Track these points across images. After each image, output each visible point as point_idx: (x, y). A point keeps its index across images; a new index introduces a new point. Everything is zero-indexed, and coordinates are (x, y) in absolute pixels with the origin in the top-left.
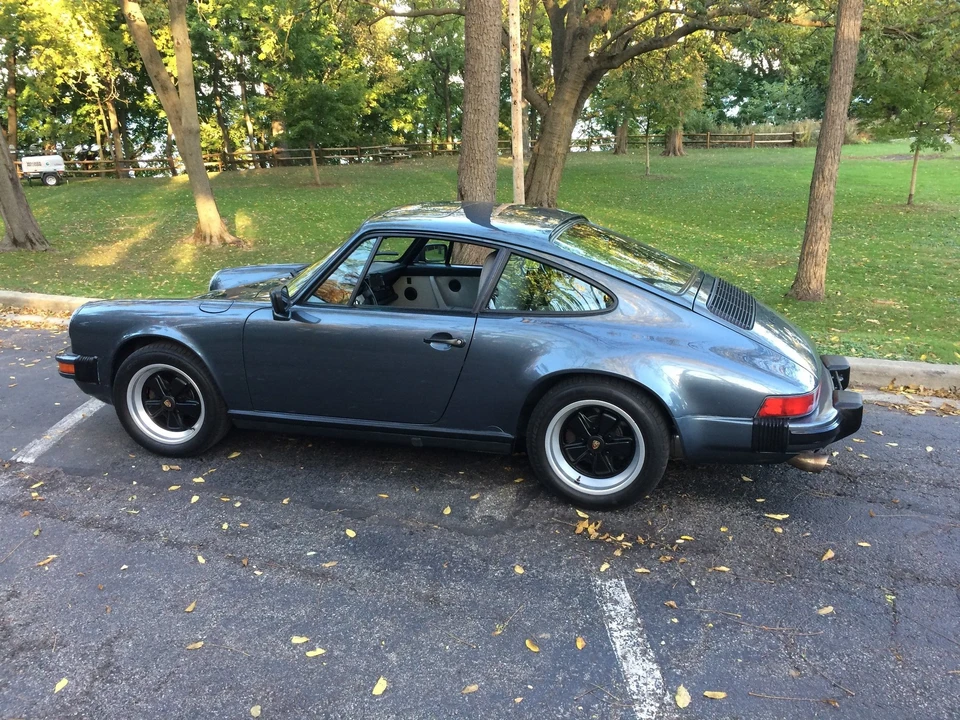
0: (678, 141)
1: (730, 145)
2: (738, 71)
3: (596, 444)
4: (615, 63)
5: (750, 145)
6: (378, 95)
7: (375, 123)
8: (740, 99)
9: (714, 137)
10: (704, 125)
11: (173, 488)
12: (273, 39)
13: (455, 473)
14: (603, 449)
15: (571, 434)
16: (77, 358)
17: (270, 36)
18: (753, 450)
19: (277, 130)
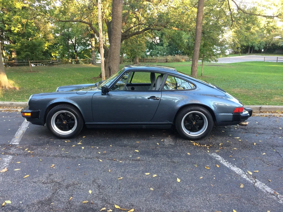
0: (138, 61)
1: (150, 62)
2: (148, 42)
3: (194, 123)
4: (127, 37)
5: (155, 62)
6: (48, 45)
7: (47, 54)
8: (150, 50)
9: (146, 60)
10: (143, 57)
11: (73, 146)
12: (20, 26)
13: (152, 136)
14: (196, 124)
15: (186, 121)
16: (32, 111)
17: (19, 25)
18: (232, 121)
19: (14, 55)
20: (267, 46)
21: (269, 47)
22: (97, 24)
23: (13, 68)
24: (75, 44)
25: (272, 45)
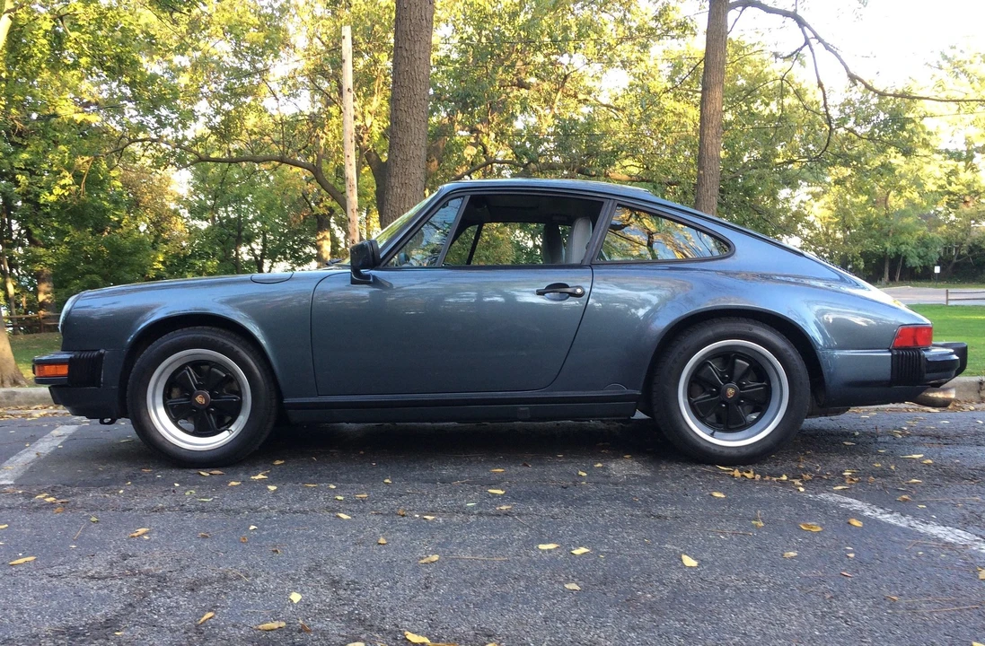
3: (731, 392)
6: (164, 256)
11: (233, 483)
12: (68, 180)
13: (554, 456)
14: (738, 397)
15: (697, 388)
16: (73, 356)
17: (64, 177)
18: (890, 383)
19: (46, 293)
20: (953, 256)
21: (959, 257)
22: (340, 171)
23: (38, 336)
24: (262, 256)
25: (971, 250)
